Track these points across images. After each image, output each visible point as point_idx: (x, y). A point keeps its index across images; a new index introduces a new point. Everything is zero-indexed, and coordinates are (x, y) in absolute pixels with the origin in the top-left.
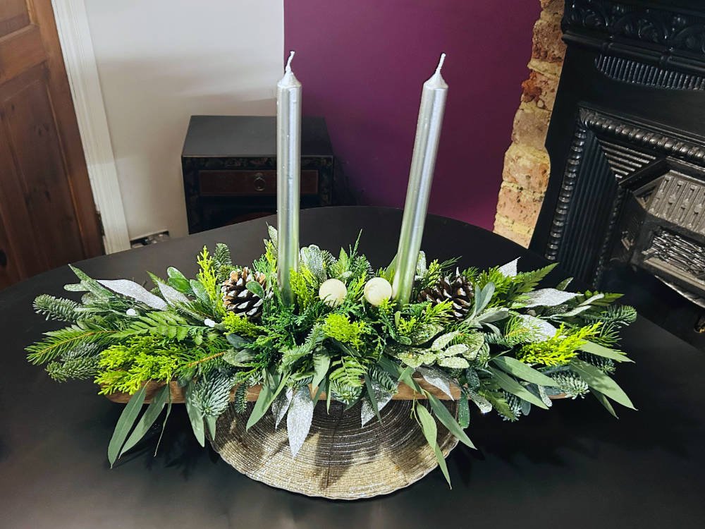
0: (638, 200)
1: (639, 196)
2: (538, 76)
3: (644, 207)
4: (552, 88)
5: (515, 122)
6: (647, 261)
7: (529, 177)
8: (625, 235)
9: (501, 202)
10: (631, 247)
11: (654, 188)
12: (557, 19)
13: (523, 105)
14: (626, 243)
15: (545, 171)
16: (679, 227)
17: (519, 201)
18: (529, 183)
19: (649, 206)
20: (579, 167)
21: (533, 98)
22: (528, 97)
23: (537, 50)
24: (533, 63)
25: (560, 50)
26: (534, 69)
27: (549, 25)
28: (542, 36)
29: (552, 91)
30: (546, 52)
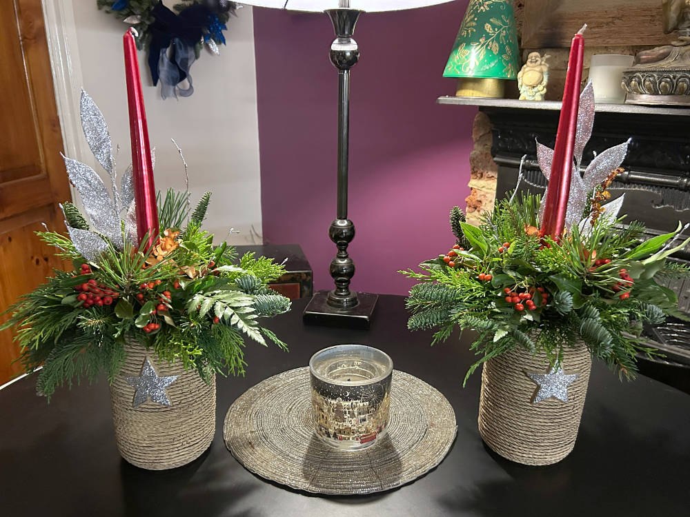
2: (478, 191)
12: (487, 149)
13: (468, 215)
21: (476, 208)
22: (471, 209)
23: (474, 173)
24: (473, 183)
25: (492, 170)
26: (473, 187)
27: (482, 154)
28: (477, 162)
29: (491, 201)
30: (482, 174)
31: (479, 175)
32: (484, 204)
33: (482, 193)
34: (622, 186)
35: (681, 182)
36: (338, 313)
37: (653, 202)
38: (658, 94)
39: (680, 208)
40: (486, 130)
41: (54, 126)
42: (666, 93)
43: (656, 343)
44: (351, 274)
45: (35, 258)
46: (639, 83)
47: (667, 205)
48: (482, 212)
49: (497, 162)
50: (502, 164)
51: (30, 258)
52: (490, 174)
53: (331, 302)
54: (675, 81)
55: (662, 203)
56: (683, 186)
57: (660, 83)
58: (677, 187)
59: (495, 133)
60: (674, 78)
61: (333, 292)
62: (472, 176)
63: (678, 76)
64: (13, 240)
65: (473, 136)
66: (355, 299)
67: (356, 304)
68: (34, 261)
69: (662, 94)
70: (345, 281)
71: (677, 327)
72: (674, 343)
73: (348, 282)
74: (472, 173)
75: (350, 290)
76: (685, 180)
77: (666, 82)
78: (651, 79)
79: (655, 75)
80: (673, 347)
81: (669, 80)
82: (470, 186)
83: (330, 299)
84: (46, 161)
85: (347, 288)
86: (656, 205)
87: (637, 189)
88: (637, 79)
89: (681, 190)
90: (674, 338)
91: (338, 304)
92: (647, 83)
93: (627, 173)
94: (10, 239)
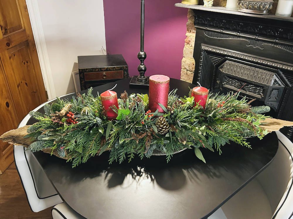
0: (220, 69)
1: (220, 68)
2: (189, 37)
3: (222, 71)
5: (184, 51)
6: (224, 86)
7: (189, 67)
8: (218, 80)
9: (182, 75)
10: (219, 83)
11: (223, 66)
12: (193, 22)
13: (185, 46)
14: (218, 82)
15: (194, 64)
16: (231, 75)
17: (187, 74)
18: (189, 68)
19: (223, 70)
20: (203, 62)
21: (188, 43)
22: (187, 44)
23: (188, 30)
24: (188, 34)
25: (194, 30)
26: (188, 36)
27: (191, 23)
28: (189, 26)
29: (193, 41)
30: (191, 31)
31: (190, 31)
32: (191, 42)
33: (191, 38)
34: (237, 38)
35: (255, 38)
36: (141, 84)
37: (246, 44)
38: (248, 9)
39: (255, 47)
40: (192, 15)
41: (25, 9)
42: (250, 9)
43: (245, 92)
44: (145, 70)
45: (23, 62)
46: (242, 5)
47: (251, 45)
48: (190, 45)
49: (196, 27)
50: (197, 28)
51: (22, 62)
52: (194, 31)
53: (138, 80)
54: (253, 5)
55: (250, 45)
56: (256, 39)
57: (249, 5)
58: (254, 39)
59: (195, 17)
60: (253, 4)
61: (139, 76)
62: (187, 31)
63: (254, 3)
64: (15, 55)
65: (188, 17)
66: (147, 79)
67: (147, 80)
68: (23, 63)
69: (249, 9)
70: (143, 73)
71: (252, 86)
72: (251, 92)
73: (144, 73)
74: (187, 30)
75: (145, 76)
76: (257, 37)
77: (251, 5)
78: (246, 4)
79: (247, 2)
80: (250, 93)
81: (251, 4)
82: (186, 35)
83: (138, 79)
84: (24, 23)
85: (144, 75)
86: (247, 45)
87: (242, 39)
88: (242, 3)
89: (255, 40)
90: (251, 90)
91: (141, 81)
92: (245, 5)
93: (239, 34)
94: (14, 55)
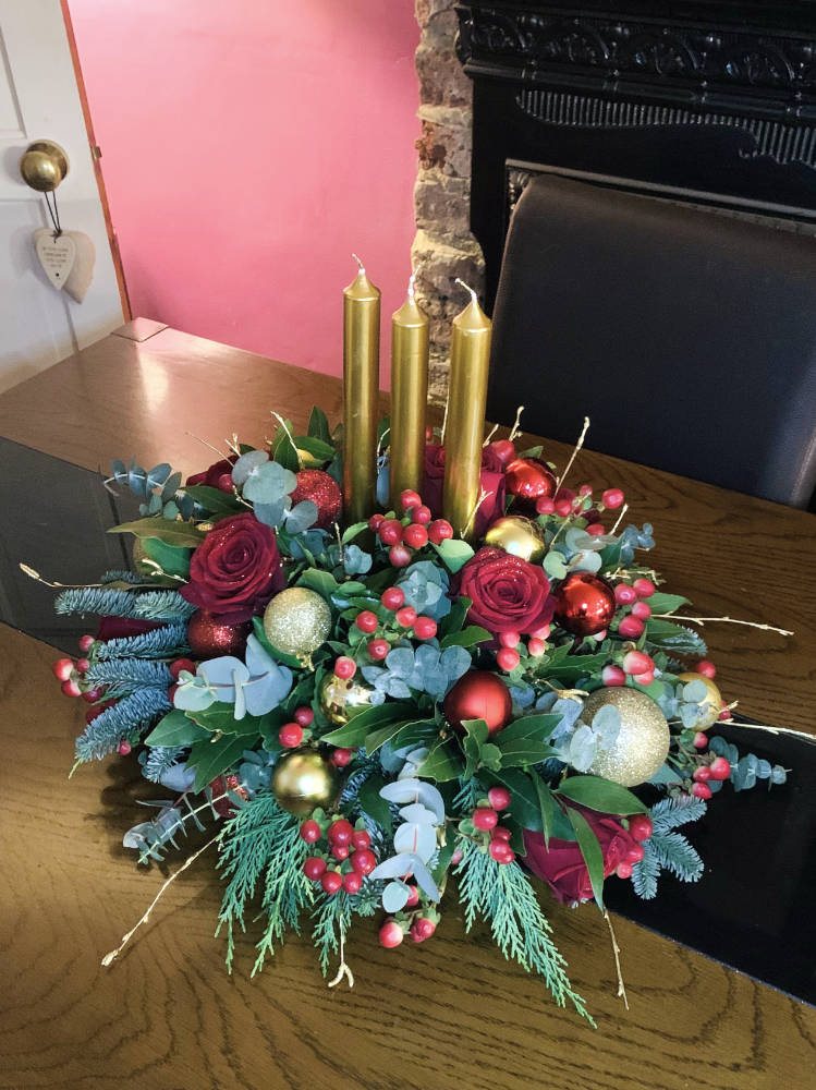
2: (436, 129)
4: (459, 144)
12: (446, 43)
13: (422, 174)
21: (435, 162)
22: (427, 162)
24: (425, 111)
25: (459, 87)
26: (427, 118)
27: (437, 53)
28: (431, 68)
29: (462, 147)
31: (435, 96)
33: (444, 132)
34: (692, 120)
47: (765, 155)
48: (448, 170)
49: (470, 75)
52: (457, 94)
55: (758, 151)
58: (782, 120)
59: (462, 15)
65: (418, 16)
86: (745, 153)
89: (788, 126)
